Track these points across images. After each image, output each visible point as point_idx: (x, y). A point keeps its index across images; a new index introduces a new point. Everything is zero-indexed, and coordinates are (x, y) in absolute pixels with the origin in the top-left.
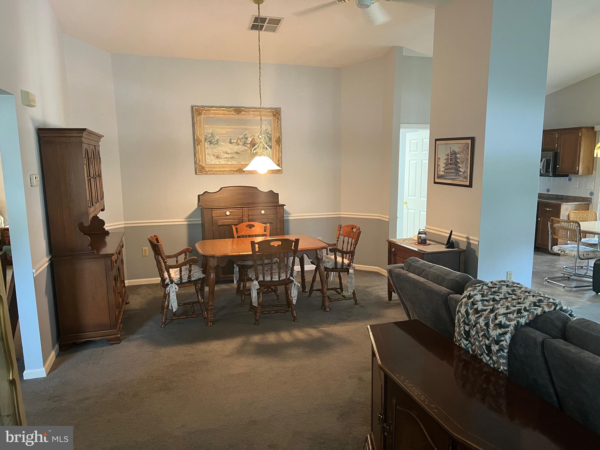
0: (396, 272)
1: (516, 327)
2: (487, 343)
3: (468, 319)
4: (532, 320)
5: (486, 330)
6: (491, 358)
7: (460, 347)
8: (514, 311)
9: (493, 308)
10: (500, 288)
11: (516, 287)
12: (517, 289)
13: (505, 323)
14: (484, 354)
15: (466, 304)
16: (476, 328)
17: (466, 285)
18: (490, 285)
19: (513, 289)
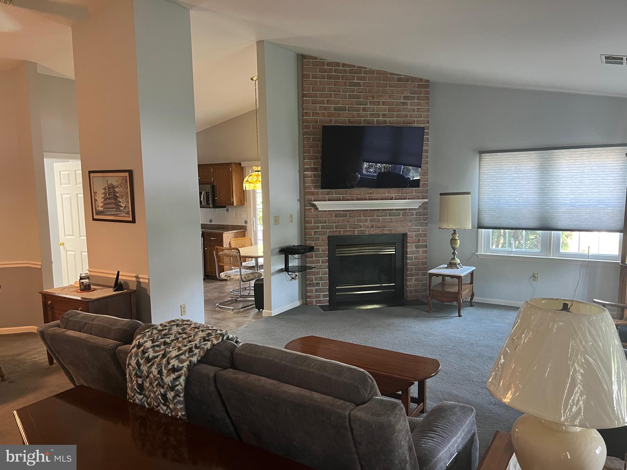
0: (50, 332)
1: (189, 368)
2: (162, 392)
3: (140, 370)
4: (203, 356)
5: (160, 378)
6: (168, 407)
7: (135, 404)
8: (186, 351)
9: (165, 352)
10: (170, 329)
11: (186, 324)
12: (187, 327)
13: (178, 366)
14: (160, 405)
15: (136, 355)
16: (150, 379)
17: (135, 333)
18: (160, 328)
19: (183, 327)
